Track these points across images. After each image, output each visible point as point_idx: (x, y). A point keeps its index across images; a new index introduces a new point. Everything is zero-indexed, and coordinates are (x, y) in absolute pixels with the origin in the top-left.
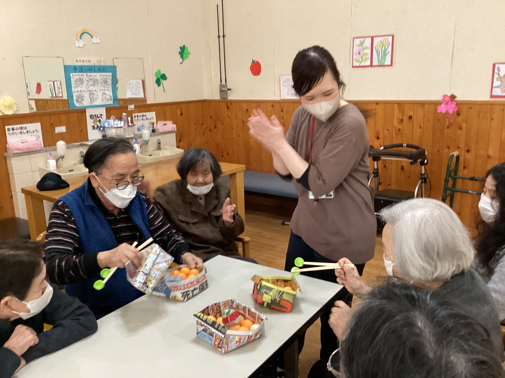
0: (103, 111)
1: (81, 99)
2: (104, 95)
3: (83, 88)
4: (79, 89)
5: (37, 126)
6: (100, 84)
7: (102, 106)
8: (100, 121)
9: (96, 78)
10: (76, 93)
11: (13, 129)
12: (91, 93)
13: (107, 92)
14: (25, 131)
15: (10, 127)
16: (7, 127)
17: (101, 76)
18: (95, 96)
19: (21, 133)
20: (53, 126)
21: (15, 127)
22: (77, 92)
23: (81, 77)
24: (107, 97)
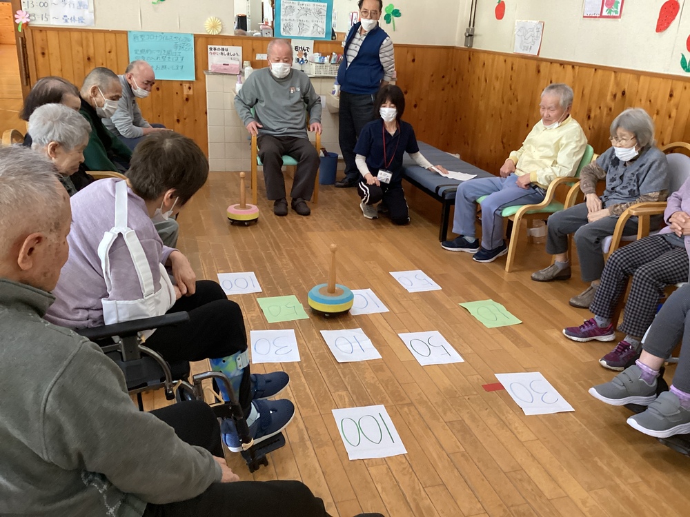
0: (311, 44)
1: (288, 27)
2: (316, 27)
3: (294, 16)
4: (288, 18)
5: (239, 50)
6: (312, 14)
7: (312, 38)
8: (305, 55)
9: (309, 7)
10: (285, 22)
11: (215, 49)
12: (301, 23)
13: (319, 24)
14: (226, 53)
15: (213, 47)
16: (209, 46)
17: (314, 5)
18: (305, 27)
19: (222, 53)
20: (254, 52)
21: (217, 47)
22: (286, 20)
23: (292, 5)
24: (319, 29)
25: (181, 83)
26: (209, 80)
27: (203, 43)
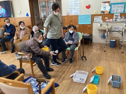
0: (119, 14)
1: (114, 11)
3: (115, 8)
4: (114, 9)
5: (101, 17)
8: (118, 17)
9: (119, 6)
12: (117, 10)
13: (122, 9)
14: (98, 18)
17: (121, 5)
20: (105, 17)
21: (96, 17)
23: (115, 6)
24: (122, 11)
25: (88, 25)
26: (94, 24)
27: (93, 16)
